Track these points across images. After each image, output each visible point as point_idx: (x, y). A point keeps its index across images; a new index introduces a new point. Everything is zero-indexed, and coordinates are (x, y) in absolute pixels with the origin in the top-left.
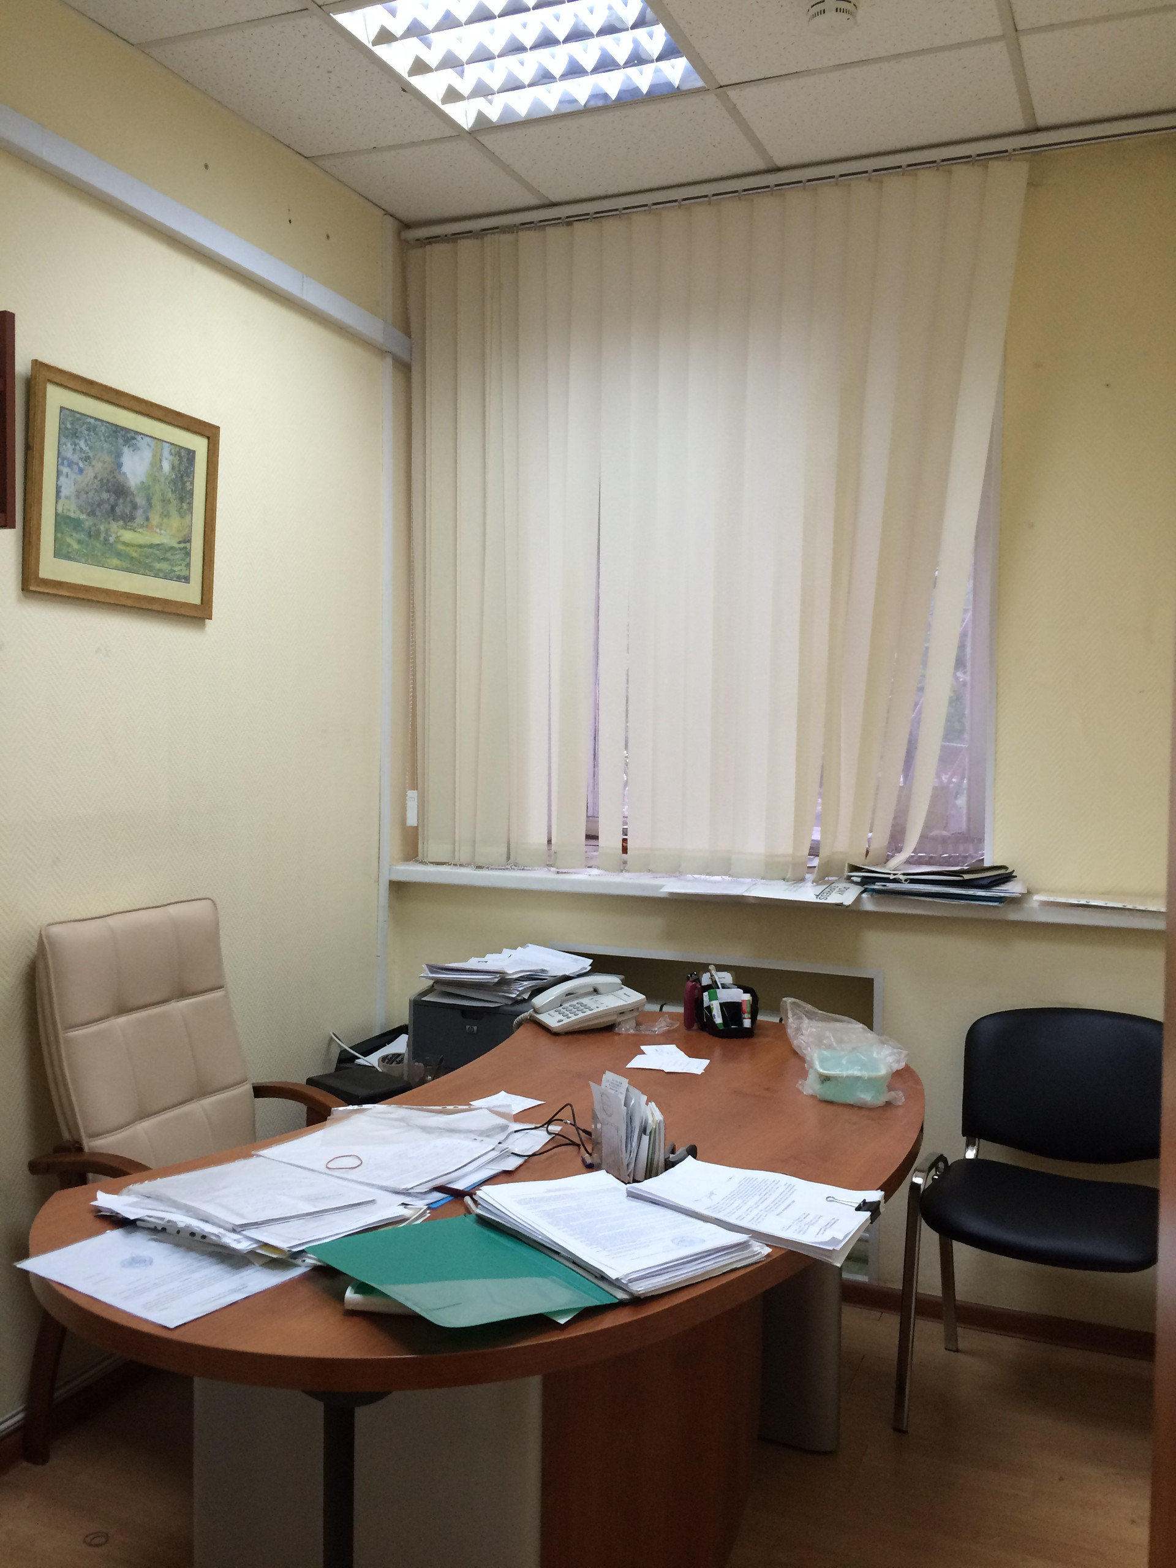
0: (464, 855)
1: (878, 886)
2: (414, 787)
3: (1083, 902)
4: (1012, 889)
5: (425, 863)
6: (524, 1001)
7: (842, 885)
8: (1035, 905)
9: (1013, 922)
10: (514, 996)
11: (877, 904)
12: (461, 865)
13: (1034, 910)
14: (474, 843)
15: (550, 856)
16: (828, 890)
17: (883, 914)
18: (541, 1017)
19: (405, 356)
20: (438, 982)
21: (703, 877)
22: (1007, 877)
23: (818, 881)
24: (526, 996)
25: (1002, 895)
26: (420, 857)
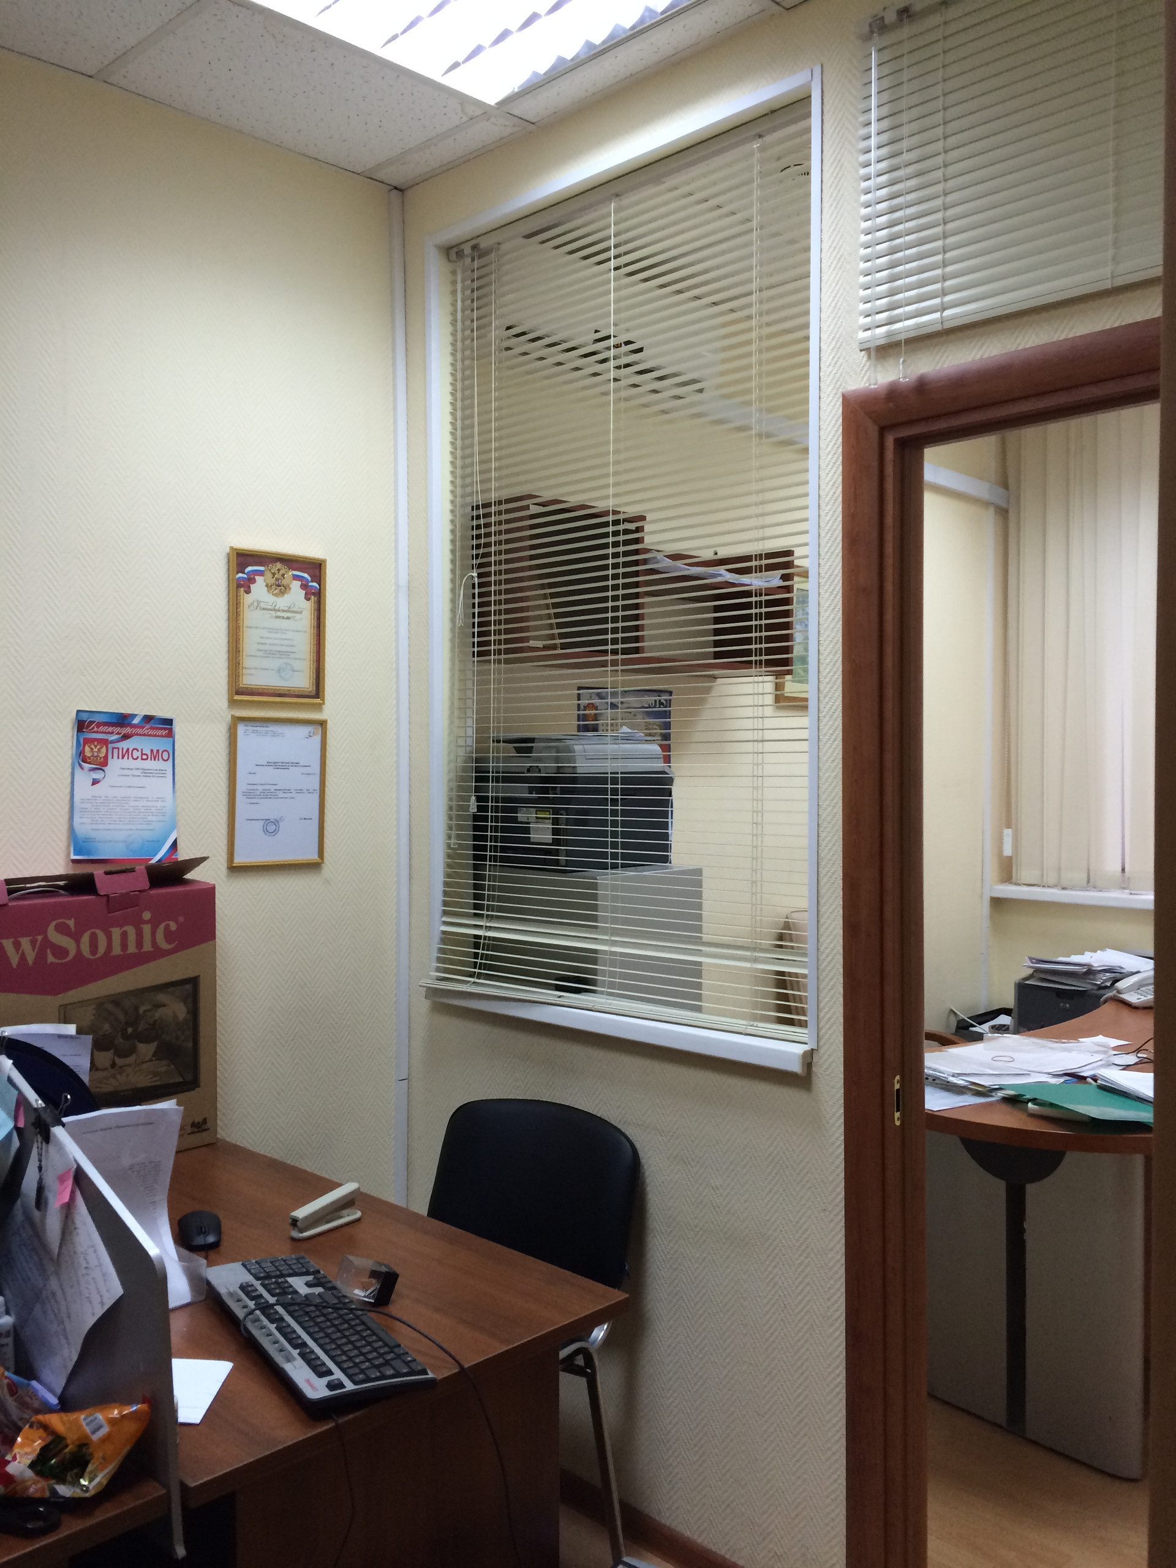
0: (1051, 878)
2: (1009, 826)
5: (1019, 885)
6: (1106, 987)
10: (1099, 983)
12: (1049, 887)
14: (1059, 870)
15: (1123, 881)
18: (1122, 996)
19: (1004, 505)
20: (1037, 970)
24: (1108, 984)
26: (1014, 880)
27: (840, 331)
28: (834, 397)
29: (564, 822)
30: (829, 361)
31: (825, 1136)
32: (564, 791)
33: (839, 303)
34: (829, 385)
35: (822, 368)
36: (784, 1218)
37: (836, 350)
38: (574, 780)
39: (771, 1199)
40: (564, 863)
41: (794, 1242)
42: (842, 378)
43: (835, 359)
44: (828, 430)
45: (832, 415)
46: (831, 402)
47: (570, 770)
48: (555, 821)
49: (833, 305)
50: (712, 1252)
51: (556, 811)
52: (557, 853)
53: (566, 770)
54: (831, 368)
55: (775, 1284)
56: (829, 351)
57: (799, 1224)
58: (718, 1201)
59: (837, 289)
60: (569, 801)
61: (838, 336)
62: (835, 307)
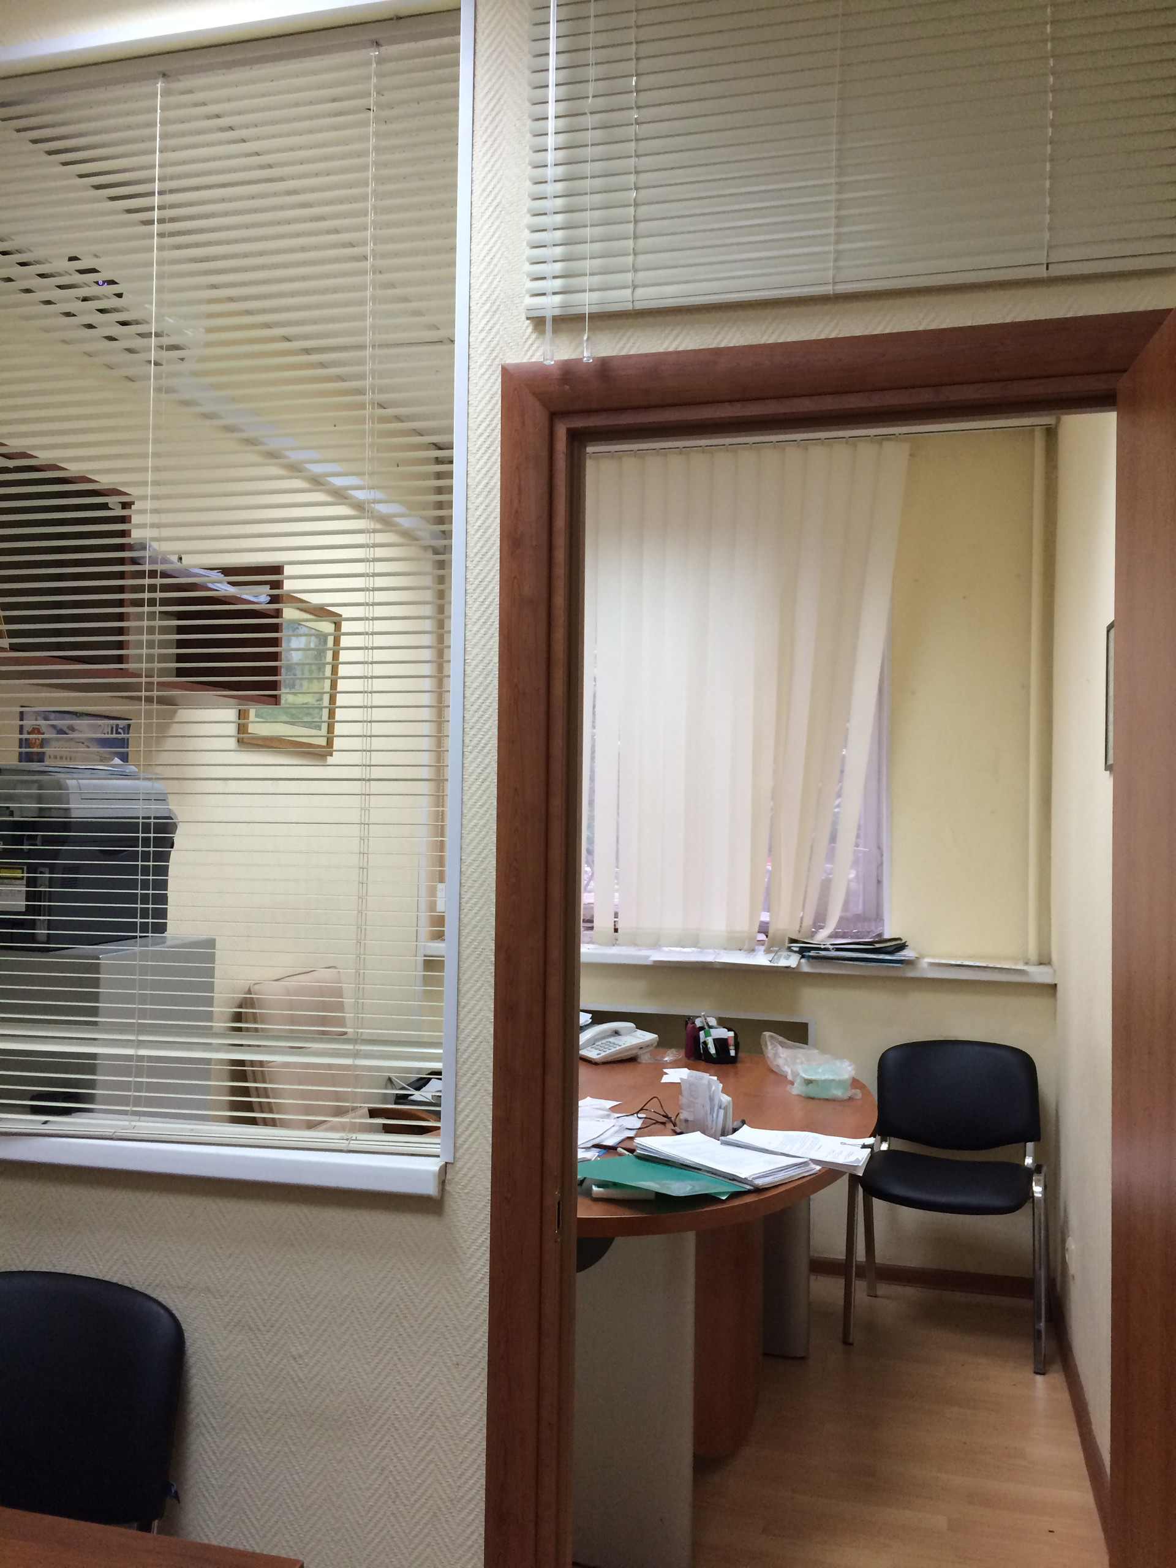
1: (812, 953)
2: (442, 881)
3: (959, 963)
4: (907, 954)
7: (786, 953)
8: (925, 965)
9: (912, 978)
11: (812, 967)
13: (924, 969)
16: (776, 957)
17: (820, 974)
21: (678, 949)
22: (902, 947)
23: (768, 951)
25: (903, 958)
26: (442, 936)
27: (497, 292)
28: (487, 370)
29: (47, 883)
30: (482, 325)
31: (460, 1271)
32: (46, 841)
33: (496, 260)
34: (481, 354)
35: (472, 332)
36: (399, 1383)
37: (491, 313)
38: (66, 827)
39: (381, 1360)
40: (45, 939)
41: (412, 1411)
42: (498, 348)
43: (490, 324)
44: (480, 407)
45: (485, 391)
46: (483, 374)
47: (61, 813)
48: (31, 882)
49: (488, 259)
50: (290, 1442)
51: (32, 868)
52: (33, 924)
53: (54, 813)
54: (483, 334)
55: (383, 1470)
56: (482, 314)
57: (420, 1388)
58: (301, 1374)
59: (492, 241)
60: (55, 855)
61: (493, 297)
62: (490, 263)
